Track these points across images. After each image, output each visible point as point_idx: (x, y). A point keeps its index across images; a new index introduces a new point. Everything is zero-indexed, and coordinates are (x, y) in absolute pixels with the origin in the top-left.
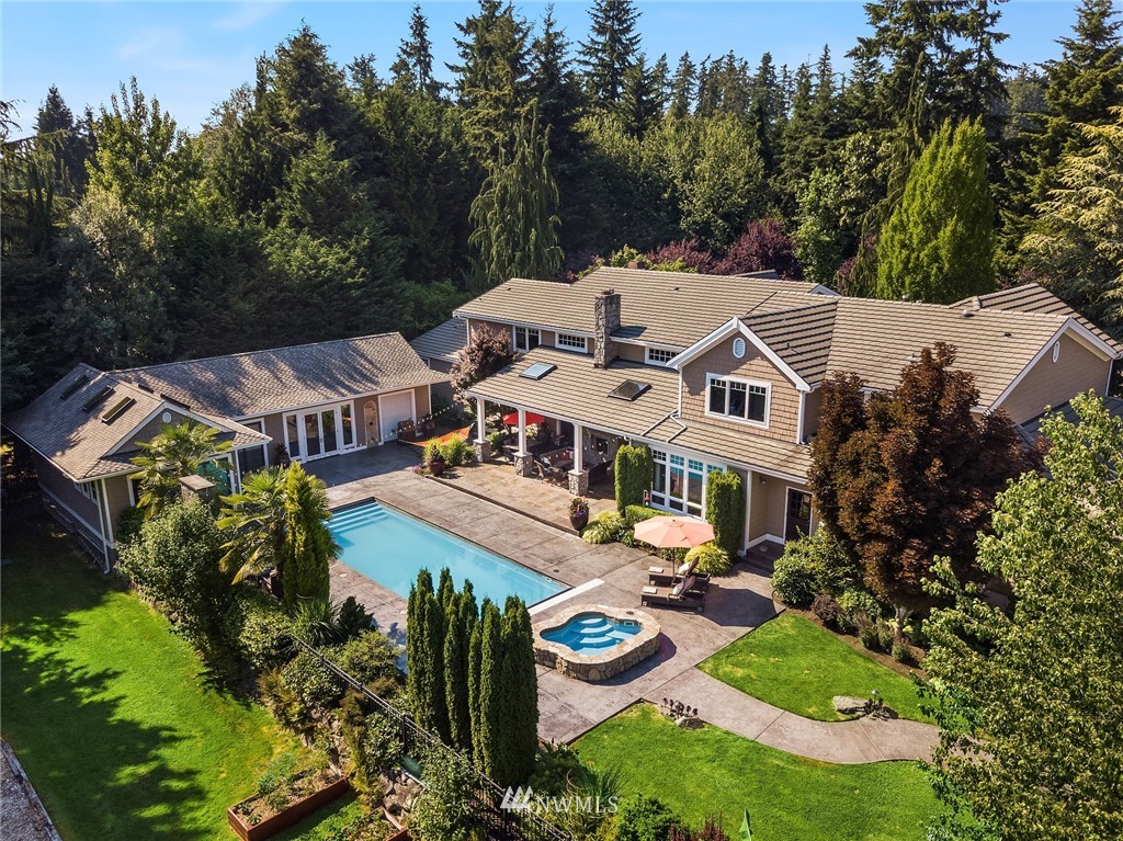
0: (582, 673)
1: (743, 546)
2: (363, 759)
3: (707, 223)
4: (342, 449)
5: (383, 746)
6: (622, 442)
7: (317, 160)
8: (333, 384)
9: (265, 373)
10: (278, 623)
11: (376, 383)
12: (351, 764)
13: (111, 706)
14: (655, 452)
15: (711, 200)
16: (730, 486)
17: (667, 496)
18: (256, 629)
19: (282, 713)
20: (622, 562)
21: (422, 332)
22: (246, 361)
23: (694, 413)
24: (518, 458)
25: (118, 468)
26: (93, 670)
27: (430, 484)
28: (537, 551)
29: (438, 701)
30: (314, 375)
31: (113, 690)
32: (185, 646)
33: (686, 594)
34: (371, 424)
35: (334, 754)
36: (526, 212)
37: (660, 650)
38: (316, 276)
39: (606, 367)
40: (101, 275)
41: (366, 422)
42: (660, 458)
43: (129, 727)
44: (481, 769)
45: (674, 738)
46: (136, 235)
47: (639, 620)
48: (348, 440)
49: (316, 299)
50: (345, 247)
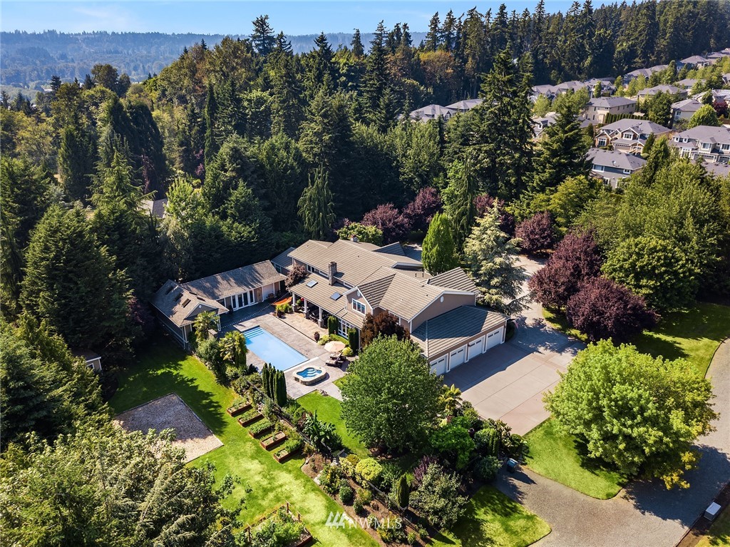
0: (305, 383)
1: (358, 348)
2: (254, 400)
3: (411, 179)
4: (250, 304)
5: (258, 398)
6: (330, 315)
7: (241, 191)
8: (247, 285)
9: (225, 282)
10: (235, 370)
11: (261, 283)
12: (251, 401)
13: (197, 387)
14: (339, 319)
15: (414, 168)
17: (342, 331)
18: (230, 371)
19: (236, 390)
21: (280, 253)
22: (219, 277)
23: (350, 308)
24: (304, 313)
25: (189, 322)
26: (190, 378)
27: (277, 320)
28: (304, 347)
29: (268, 389)
30: (241, 282)
31: (196, 383)
32: (211, 373)
33: (337, 363)
34: (259, 296)
35: (248, 399)
36: (319, 205)
37: (326, 377)
38: (241, 240)
39: (332, 285)
40: (173, 250)
42: (340, 321)
43: (202, 392)
44: (276, 403)
45: (320, 398)
46: (183, 235)
47: (322, 370)
49: (241, 249)
50: (250, 227)
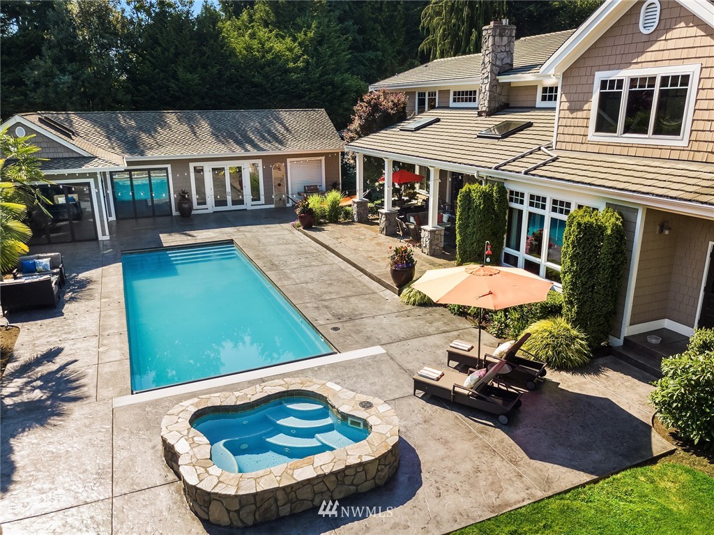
1: (619, 331)
9: (184, 128)
14: (512, 192)
16: (602, 229)
17: (522, 255)
20: (431, 330)
22: (171, 117)
23: (572, 139)
24: (382, 214)
34: (279, 185)
41: (275, 183)
42: (516, 201)
47: (371, 421)
48: (256, 197)
